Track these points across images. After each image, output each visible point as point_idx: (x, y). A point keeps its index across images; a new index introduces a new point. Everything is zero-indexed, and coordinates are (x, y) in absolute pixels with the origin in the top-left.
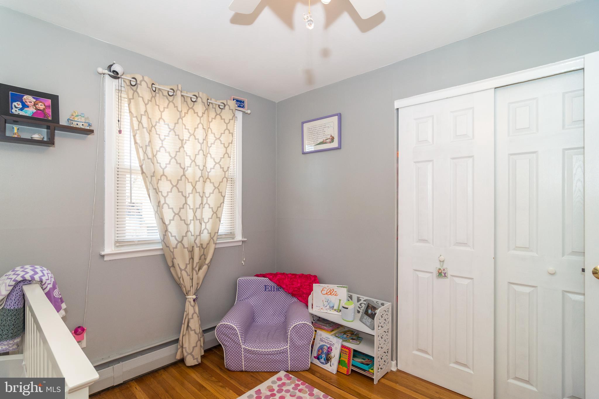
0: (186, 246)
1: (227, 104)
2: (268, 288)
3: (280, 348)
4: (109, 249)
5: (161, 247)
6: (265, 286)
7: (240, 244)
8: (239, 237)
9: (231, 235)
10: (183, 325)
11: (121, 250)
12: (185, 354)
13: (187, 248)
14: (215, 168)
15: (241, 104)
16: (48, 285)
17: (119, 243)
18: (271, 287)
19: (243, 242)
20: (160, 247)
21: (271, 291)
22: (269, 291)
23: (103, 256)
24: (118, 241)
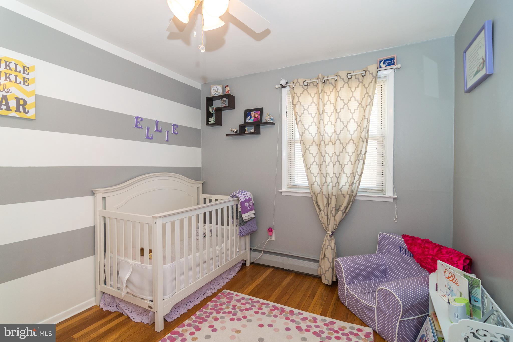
0: (334, 194)
1: (367, 70)
2: (403, 250)
3: (370, 305)
4: (284, 188)
5: (310, 192)
6: (400, 247)
7: (391, 200)
8: (390, 193)
9: (382, 190)
10: (321, 251)
11: (292, 190)
12: (322, 273)
13: (335, 195)
14: (357, 130)
15: (391, 62)
16: (241, 200)
17: (290, 186)
18: (405, 250)
19: (394, 199)
20: (308, 191)
21: (405, 254)
22: (403, 253)
23: (281, 192)
24: (291, 185)
